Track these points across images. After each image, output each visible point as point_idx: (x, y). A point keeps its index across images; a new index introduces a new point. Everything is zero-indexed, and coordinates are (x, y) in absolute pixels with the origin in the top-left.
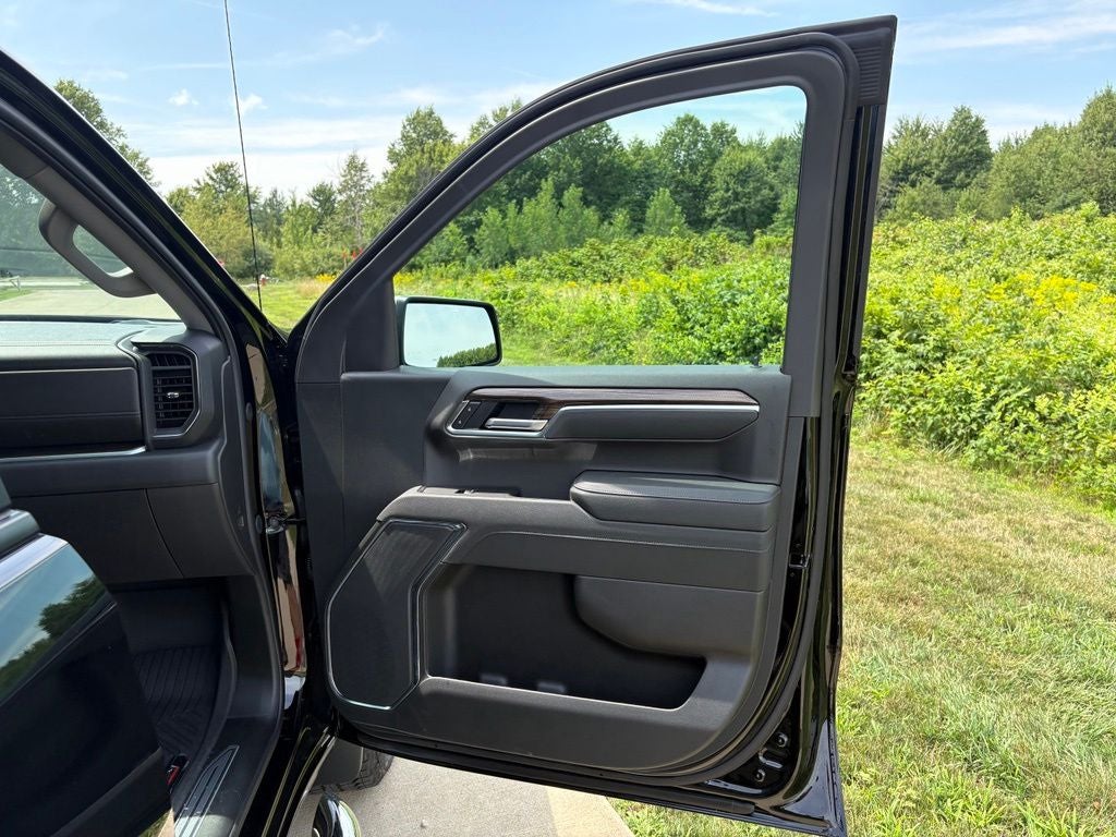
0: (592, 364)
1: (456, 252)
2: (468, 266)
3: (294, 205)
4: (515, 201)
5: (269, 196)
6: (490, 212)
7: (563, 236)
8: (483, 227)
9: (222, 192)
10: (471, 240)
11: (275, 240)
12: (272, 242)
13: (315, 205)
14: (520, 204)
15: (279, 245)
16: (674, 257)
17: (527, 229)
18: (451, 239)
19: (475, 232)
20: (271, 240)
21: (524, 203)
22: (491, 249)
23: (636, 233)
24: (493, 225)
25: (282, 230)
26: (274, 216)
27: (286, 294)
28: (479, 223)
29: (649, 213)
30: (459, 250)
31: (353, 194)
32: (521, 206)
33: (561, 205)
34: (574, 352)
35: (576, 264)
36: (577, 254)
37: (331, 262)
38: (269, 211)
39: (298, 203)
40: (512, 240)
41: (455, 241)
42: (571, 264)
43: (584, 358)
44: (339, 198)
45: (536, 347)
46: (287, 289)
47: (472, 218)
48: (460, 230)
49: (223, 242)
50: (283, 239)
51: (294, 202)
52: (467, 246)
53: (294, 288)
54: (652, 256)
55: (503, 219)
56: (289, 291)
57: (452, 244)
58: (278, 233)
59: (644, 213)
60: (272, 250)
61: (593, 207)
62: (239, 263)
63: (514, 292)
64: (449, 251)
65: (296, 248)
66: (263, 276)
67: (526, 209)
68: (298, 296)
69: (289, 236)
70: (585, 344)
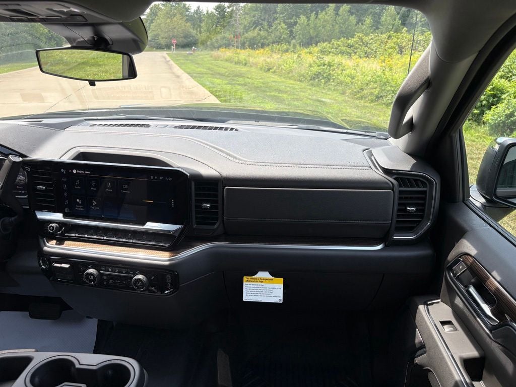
0: (377, 105)
1: (284, 38)
2: (292, 45)
3: (207, 13)
4: (315, 12)
5: (196, 9)
6: (302, 18)
7: (337, 30)
8: (298, 25)
9: (174, 6)
10: (291, 32)
11: (198, 29)
12: (197, 31)
13: (216, 13)
14: (317, 14)
15: (200, 32)
16: (404, 44)
17: (320, 27)
18: (282, 31)
19: (294, 28)
20: (197, 30)
21: (319, 13)
22: (301, 36)
23: (375, 29)
24: (303, 24)
25: (202, 25)
26: (198, 18)
27: (206, 58)
28: (296, 23)
29: (383, 19)
30: (285, 36)
31: (234, 8)
32: (317, 15)
33: (337, 14)
34: (365, 98)
35: (350, 46)
36: (350, 41)
37: (224, 41)
38: (196, 16)
39: (209, 12)
40: (311, 31)
41: (284, 32)
42: (347, 46)
43: (372, 101)
44: (228, 10)
45: (343, 93)
46: (205, 55)
47: (292, 21)
48: (286, 27)
49: (175, 30)
50: (202, 29)
51: (208, 12)
52: (289, 35)
53: (208, 54)
54: (390, 44)
55: (308, 21)
56: (207, 56)
57: (282, 34)
58: (200, 26)
59: (380, 19)
60: (197, 34)
61: (354, 15)
62: (182, 41)
63: (329, 62)
64: (281, 37)
65: (208, 34)
66: (193, 48)
67: (320, 16)
68: (211, 59)
69: (205, 28)
70: (372, 93)
